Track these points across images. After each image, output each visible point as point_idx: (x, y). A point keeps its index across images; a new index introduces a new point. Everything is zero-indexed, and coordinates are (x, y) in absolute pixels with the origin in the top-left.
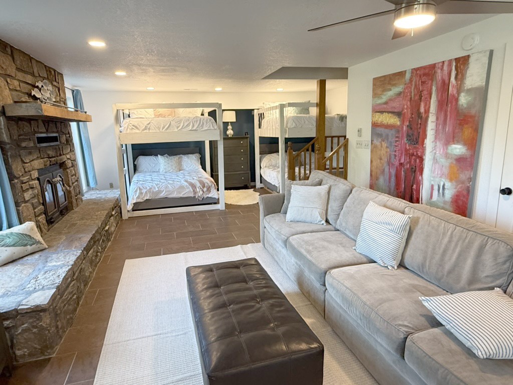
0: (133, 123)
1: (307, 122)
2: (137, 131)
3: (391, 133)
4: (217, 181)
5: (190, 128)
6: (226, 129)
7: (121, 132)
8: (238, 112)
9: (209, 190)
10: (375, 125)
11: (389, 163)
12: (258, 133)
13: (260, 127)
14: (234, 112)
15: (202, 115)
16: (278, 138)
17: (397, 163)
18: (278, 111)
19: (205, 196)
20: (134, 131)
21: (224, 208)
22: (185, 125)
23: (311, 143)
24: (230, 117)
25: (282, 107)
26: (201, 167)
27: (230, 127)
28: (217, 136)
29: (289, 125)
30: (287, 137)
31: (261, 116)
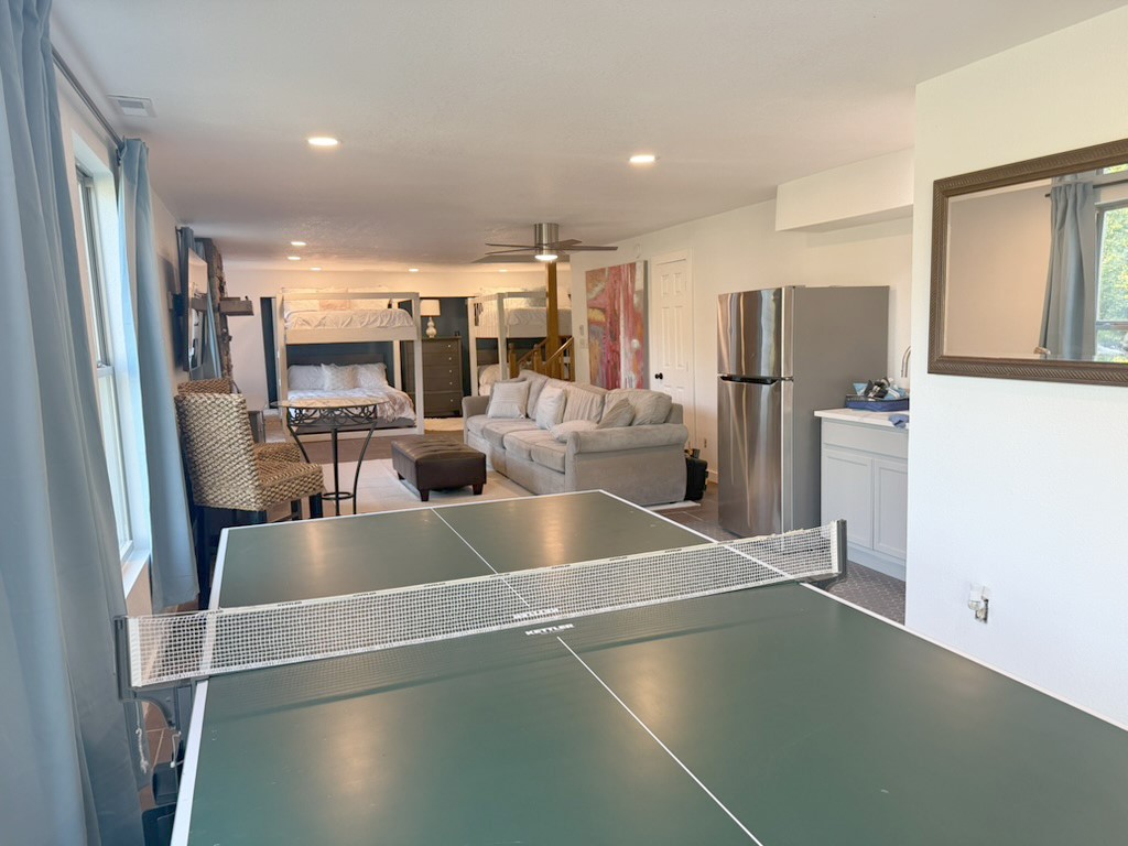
0: (304, 318)
1: (534, 317)
2: (309, 328)
3: (601, 329)
4: (413, 397)
5: (378, 324)
6: (424, 327)
7: (286, 328)
8: (443, 302)
9: (402, 408)
10: (590, 322)
11: (602, 362)
12: (475, 333)
13: (476, 323)
14: (437, 302)
15: (390, 306)
16: (496, 339)
17: (605, 361)
18: (495, 302)
19: (397, 416)
20: (304, 327)
21: (423, 433)
22: (372, 320)
23: (542, 344)
24: (431, 309)
25: (501, 297)
26: (386, 382)
27: (431, 323)
28: (412, 334)
29: (510, 322)
30: (508, 336)
31: (478, 307)
